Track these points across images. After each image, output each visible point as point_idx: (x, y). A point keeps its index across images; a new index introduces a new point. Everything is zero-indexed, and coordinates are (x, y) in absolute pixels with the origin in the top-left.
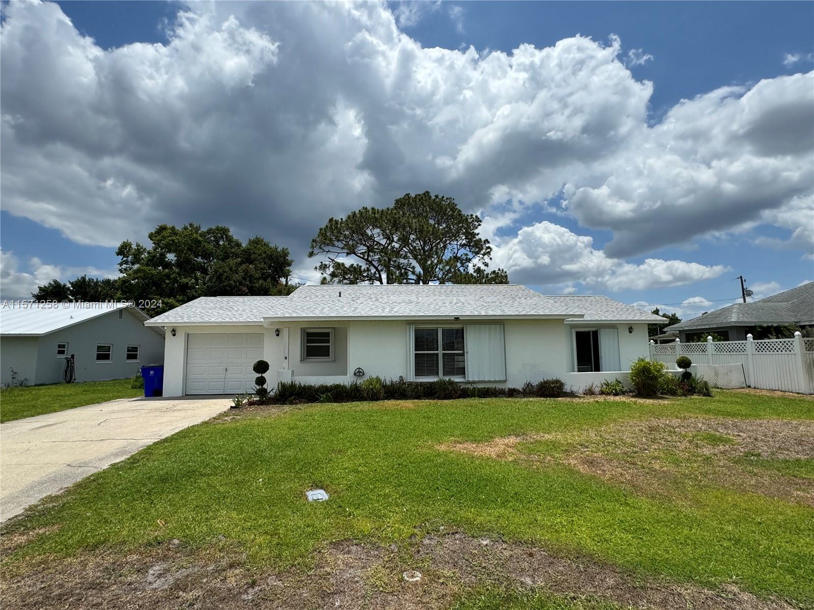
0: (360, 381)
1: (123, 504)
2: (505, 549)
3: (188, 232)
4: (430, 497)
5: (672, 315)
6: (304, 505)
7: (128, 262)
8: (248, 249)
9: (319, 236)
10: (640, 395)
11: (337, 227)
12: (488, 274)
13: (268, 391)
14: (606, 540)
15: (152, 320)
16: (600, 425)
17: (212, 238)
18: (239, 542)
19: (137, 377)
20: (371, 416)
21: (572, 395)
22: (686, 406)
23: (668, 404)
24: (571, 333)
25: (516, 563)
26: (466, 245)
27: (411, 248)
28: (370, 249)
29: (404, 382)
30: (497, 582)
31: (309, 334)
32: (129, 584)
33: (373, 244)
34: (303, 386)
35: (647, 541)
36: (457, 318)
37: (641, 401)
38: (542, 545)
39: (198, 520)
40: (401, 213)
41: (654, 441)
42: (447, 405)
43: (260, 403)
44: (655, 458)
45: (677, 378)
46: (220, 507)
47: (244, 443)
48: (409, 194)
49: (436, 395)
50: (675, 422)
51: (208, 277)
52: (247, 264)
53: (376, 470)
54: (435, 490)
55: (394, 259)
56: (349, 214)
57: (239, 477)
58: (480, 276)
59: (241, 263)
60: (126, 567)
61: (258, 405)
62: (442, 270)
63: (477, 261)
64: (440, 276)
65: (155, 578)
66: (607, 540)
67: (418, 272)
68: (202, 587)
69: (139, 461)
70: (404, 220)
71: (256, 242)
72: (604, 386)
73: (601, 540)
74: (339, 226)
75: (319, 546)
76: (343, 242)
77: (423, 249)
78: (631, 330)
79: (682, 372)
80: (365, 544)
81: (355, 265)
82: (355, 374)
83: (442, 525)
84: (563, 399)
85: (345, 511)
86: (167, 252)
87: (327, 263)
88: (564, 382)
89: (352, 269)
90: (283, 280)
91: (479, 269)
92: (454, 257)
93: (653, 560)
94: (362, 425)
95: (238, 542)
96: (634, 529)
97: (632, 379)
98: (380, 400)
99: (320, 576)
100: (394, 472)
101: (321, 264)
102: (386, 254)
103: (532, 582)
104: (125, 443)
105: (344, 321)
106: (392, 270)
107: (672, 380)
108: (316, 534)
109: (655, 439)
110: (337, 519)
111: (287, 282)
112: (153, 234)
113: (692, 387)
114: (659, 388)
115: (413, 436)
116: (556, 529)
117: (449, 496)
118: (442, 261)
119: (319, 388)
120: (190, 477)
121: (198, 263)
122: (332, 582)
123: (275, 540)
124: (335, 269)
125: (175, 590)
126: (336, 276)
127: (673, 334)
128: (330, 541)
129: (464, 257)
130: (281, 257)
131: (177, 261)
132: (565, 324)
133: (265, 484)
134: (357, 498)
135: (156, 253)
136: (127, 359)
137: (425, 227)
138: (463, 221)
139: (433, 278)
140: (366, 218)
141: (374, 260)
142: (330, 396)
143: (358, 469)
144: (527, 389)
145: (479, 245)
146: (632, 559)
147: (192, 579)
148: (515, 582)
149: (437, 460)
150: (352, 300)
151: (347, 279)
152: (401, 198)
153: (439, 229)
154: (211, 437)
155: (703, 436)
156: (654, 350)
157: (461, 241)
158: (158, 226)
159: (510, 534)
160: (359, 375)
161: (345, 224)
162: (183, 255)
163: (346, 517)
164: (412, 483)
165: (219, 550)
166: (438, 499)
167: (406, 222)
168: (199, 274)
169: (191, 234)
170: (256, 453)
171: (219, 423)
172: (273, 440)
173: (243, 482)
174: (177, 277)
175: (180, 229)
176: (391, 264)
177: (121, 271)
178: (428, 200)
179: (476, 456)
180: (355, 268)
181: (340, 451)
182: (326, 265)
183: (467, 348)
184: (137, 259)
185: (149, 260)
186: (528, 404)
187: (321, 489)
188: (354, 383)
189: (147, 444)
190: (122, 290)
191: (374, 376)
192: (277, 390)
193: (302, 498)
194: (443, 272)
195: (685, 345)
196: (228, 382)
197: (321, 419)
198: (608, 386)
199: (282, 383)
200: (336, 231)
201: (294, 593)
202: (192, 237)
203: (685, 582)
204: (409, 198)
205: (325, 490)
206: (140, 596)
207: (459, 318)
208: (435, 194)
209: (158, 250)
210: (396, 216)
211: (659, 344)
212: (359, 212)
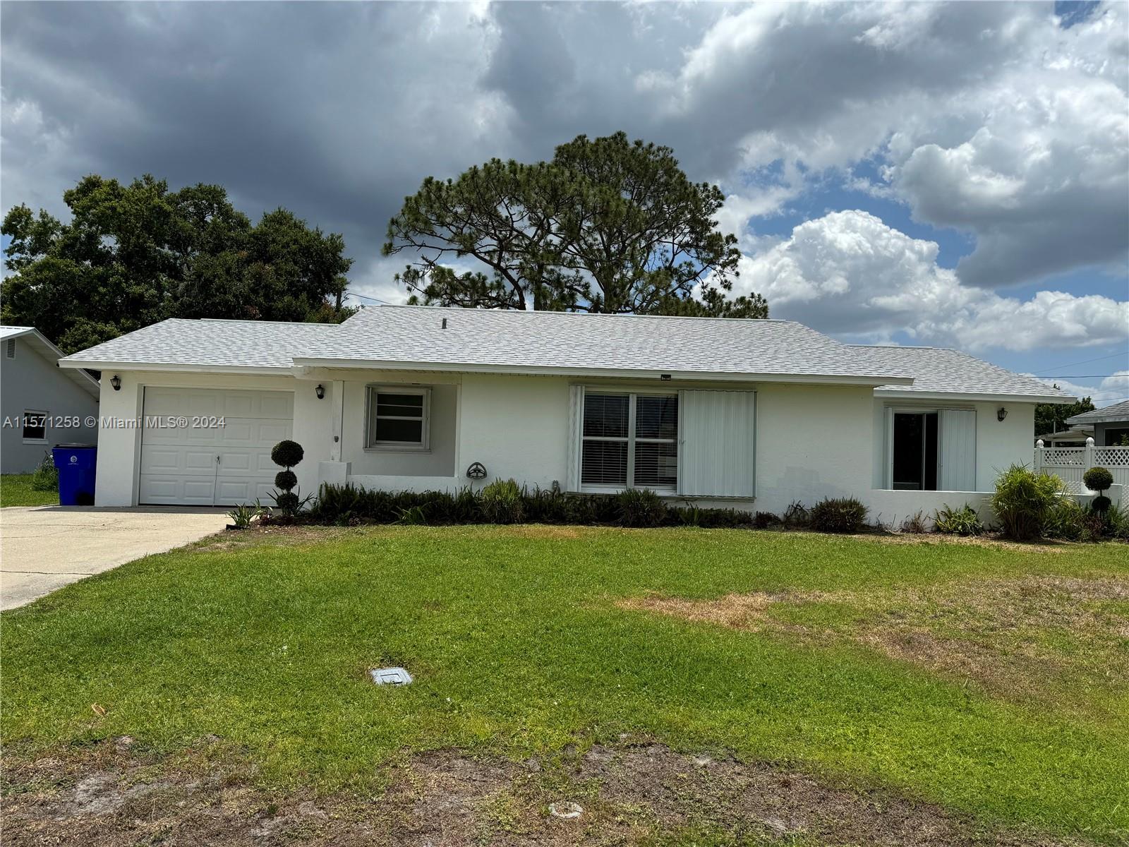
0: (478, 488)
1: (26, 677)
2: (739, 774)
3: (143, 193)
4: (603, 685)
5: (1084, 399)
6: (367, 691)
7: (24, 248)
8: (264, 234)
9: (403, 214)
10: (1009, 536)
11: (441, 196)
12: (730, 303)
13: (301, 500)
14: (926, 765)
15: (75, 357)
16: (930, 581)
17: (191, 209)
18: (246, 746)
19: (45, 470)
20: (496, 547)
21: (880, 530)
22: (1094, 557)
23: (1061, 553)
24: (885, 416)
25: (758, 797)
26: (691, 246)
27: (584, 247)
28: (504, 246)
29: (562, 492)
30: (721, 824)
31: (382, 398)
32: (42, 805)
33: (511, 235)
34: (367, 493)
35: (1001, 769)
36: (666, 376)
37: (1010, 546)
38: (808, 769)
39: (168, 708)
40: (567, 173)
41: (1027, 612)
42: (640, 537)
43: (285, 521)
44: (1029, 640)
45: (1083, 507)
46: (209, 687)
47: (252, 586)
48: (585, 136)
49: (620, 520)
50: (1071, 583)
51: (182, 286)
52: (260, 263)
53: (503, 637)
54: (612, 673)
55: (549, 267)
56: (464, 172)
57: (246, 641)
58: (714, 307)
59: (248, 261)
60: (35, 778)
61: (280, 525)
62: (641, 291)
63: (711, 279)
64: (637, 303)
65: (89, 797)
66: (928, 766)
67: (595, 294)
68: (177, 814)
69: (52, 608)
70: (571, 189)
71: (279, 220)
72: (943, 518)
73: (917, 765)
74: (444, 194)
75: (395, 756)
76: (451, 227)
77: (607, 249)
78: (1001, 415)
79: (1093, 496)
80: (479, 756)
81: (474, 275)
82: (469, 474)
83: (625, 731)
84: (861, 536)
85: (443, 701)
86: (102, 233)
87: (418, 268)
88: (865, 506)
89: (467, 283)
90: (331, 299)
91: (713, 292)
92: (666, 267)
93: (1010, 800)
94: (480, 562)
95: (244, 746)
96: (979, 750)
97: (997, 505)
98: (514, 523)
99: (395, 804)
100: (537, 641)
101: (407, 270)
102: (534, 255)
103: (787, 826)
104: (25, 578)
105: (450, 372)
106: (546, 288)
107: (1074, 511)
108: (389, 737)
109: (1031, 608)
110: (429, 714)
111: (339, 303)
112: (73, 194)
113: (1109, 526)
114: (1046, 526)
115: (575, 583)
116: (836, 745)
117: (638, 683)
118: (642, 272)
119: (400, 498)
120: (151, 638)
121: (162, 256)
122: (417, 814)
123: (312, 744)
124: (435, 281)
125: (127, 817)
126: (437, 295)
127: (1083, 431)
128: (415, 750)
129: (685, 269)
130: (328, 252)
131: (122, 251)
132: (876, 398)
133: (294, 653)
134: (467, 682)
135: (80, 233)
136: (25, 436)
137: (613, 204)
138: (688, 195)
139: (623, 306)
140: (498, 181)
141: (510, 268)
142: (420, 514)
143: (469, 634)
144: (794, 516)
145: (716, 245)
146: (972, 796)
147: (158, 800)
148: (754, 825)
149: (618, 624)
150: (467, 336)
151: (458, 301)
152: (568, 144)
153: (639, 211)
154: (189, 574)
155: (1121, 607)
156: (1043, 458)
157: (680, 238)
158: (83, 178)
159: (750, 750)
160: (477, 476)
161: (457, 192)
162: (133, 240)
163: (446, 712)
164: (571, 661)
165: (207, 756)
166: (618, 688)
167: (576, 193)
168: (164, 279)
169: (150, 197)
170: (276, 602)
171: (205, 552)
172: (309, 583)
173: (251, 650)
174: (121, 282)
175: (127, 187)
176: (544, 278)
177: (10, 265)
178: (621, 151)
179: (692, 621)
180: (473, 281)
181: (437, 604)
182: (417, 273)
183: (682, 433)
184: (41, 244)
185: (66, 247)
186: (793, 541)
187: (399, 666)
188: (467, 492)
189: (68, 582)
190: (13, 304)
191: (506, 480)
192: (318, 500)
193: (364, 680)
194: (644, 296)
195: (1104, 451)
196: (222, 482)
197: (402, 550)
198: (950, 518)
199: (329, 486)
200: (438, 204)
201: (346, 829)
202: (152, 203)
203: (1065, 835)
204: (584, 145)
205: (406, 668)
206: (62, 824)
207: (670, 376)
208: (636, 140)
209: (82, 227)
210: (557, 181)
211: (1053, 448)
212: (483, 168)
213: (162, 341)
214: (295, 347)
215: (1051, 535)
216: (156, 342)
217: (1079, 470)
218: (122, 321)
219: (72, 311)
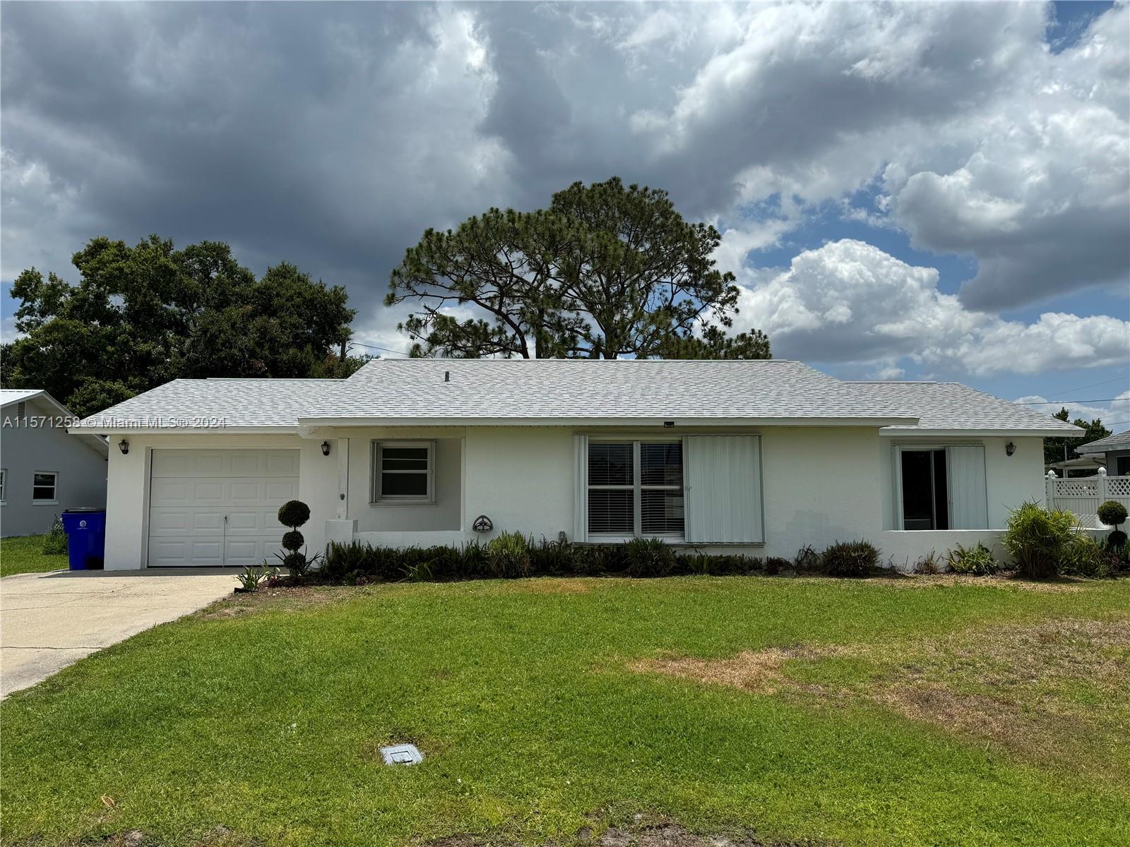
0: (484, 542)
1: (36, 766)
3: (150, 253)
4: (616, 760)
5: (1093, 422)
6: (378, 771)
7: (34, 310)
8: (267, 288)
9: (405, 265)
10: (1025, 574)
11: (441, 246)
12: (731, 340)
13: (308, 560)
15: (84, 422)
16: (946, 629)
17: (196, 266)
18: (255, 838)
19: (55, 533)
20: (504, 606)
21: (892, 573)
22: (1114, 596)
23: (1079, 592)
24: (893, 454)
26: (689, 284)
27: (584, 289)
28: (505, 292)
29: (569, 543)
31: (387, 453)
33: (511, 281)
34: (374, 550)
36: (669, 424)
37: (1026, 586)
39: (177, 798)
40: (565, 220)
41: (1048, 661)
42: (649, 588)
43: (293, 582)
44: (1050, 693)
45: (1099, 543)
46: (217, 773)
47: (260, 657)
48: (581, 183)
49: (629, 570)
50: (1091, 626)
51: (188, 342)
52: (265, 317)
53: (513, 708)
54: (626, 746)
55: (550, 311)
56: (464, 222)
57: (254, 720)
58: (715, 344)
59: (253, 315)
61: (288, 586)
62: (642, 332)
63: (710, 316)
64: (638, 344)
67: (596, 337)
69: (61, 688)
70: (569, 235)
71: (283, 274)
72: (956, 558)
73: (941, 842)
74: (444, 244)
76: (452, 276)
77: (606, 291)
78: (1010, 450)
79: (1109, 531)
80: (492, 843)
81: (475, 321)
82: (475, 528)
83: (640, 811)
84: (875, 580)
85: (454, 783)
86: (110, 292)
87: (421, 317)
88: (876, 549)
89: (469, 330)
90: (336, 349)
91: (713, 330)
92: (665, 307)
94: (488, 623)
96: (1004, 823)
97: (1011, 544)
98: (521, 576)
100: (548, 712)
101: (410, 319)
102: (535, 300)
104: (34, 655)
105: (454, 426)
106: (547, 332)
107: (1090, 546)
108: (400, 824)
109: (1051, 657)
110: (440, 797)
111: (343, 353)
112: (81, 256)
113: (1127, 561)
114: (1062, 562)
115: (585, 644)
116: (856, 822)
117: (652, 758)
118: (642, 314)
119: (407, 554)
120: (160, 720)
121: (168, 314)
123: (323, 835)
124: (438, 329)
126: (440, 343)
127: (1094, 458)
128: (426, 837)
129: (685, 308)
130: (332, 304)
131: (129, 310)
132: (881, 437)
133: (303, 732)
134: (478, 760)
135: (88, 294)
136: (35, 497)
137: (611, 248)
138: (685, 237)
139: (624, 347)
140: (497, 230)
141: (511, 313)
142: (427, 571)
143: (479, 706)
144: (805, 561)
145: (714, 283)
149: (629, 690)
150: (470, 388)
151: (460, 347)
152: (565, 191)
153: (637, 253)
154: (198, 645)
156: (1055, 488)
157: (679, 277)
158: (91, 240)
159: (768, 830)
160: (483, 529)
161: (457, 242)
162: (140, 299)
163: (457, 795)
164: (583, 734)
166: (632, 763)
167: (574, 239)
168: (170, 335)
169: (156, 257)
170: (284, 674)
171: (213, 620)
172: (318, 652)
173: (260, 729)
174: (128, 341)
175: (133, 248)
176: (545, 321)
177: (20, 328)
178: (617, 195)
179: (705, 684)
180: (475, 327)
181: (445, 673)
182: (419, 321)
183: (687, 480)
184: (50, 305)
185: (75, 308)
186: (805, 589)
187: (409, 743)
188: (474, 546)
189: (77, 657)
190: (23, 366)
191: (512, 532)
192: (325, 560)
193: (374, 760)
194: (644, 336)
195: (1117, 481)
196: (231, 542)
197: (409, 613)
198: (963, 558)
199: (336, 544)
200: (438, 254)
202: (158, 262)
204: (580, 191)
205: (416, 744)
207: (673, 423)
208: (631, 184)
209: (91, 288)
210: (555, 227)
211: (1065, 479)
212: (482, 218)
213: (168, 403)
214: (301, 404)
215: (1068, 573)
216: (163, 404)
217: (1093, 500)
218: (130, 378)
219: (81, 371)
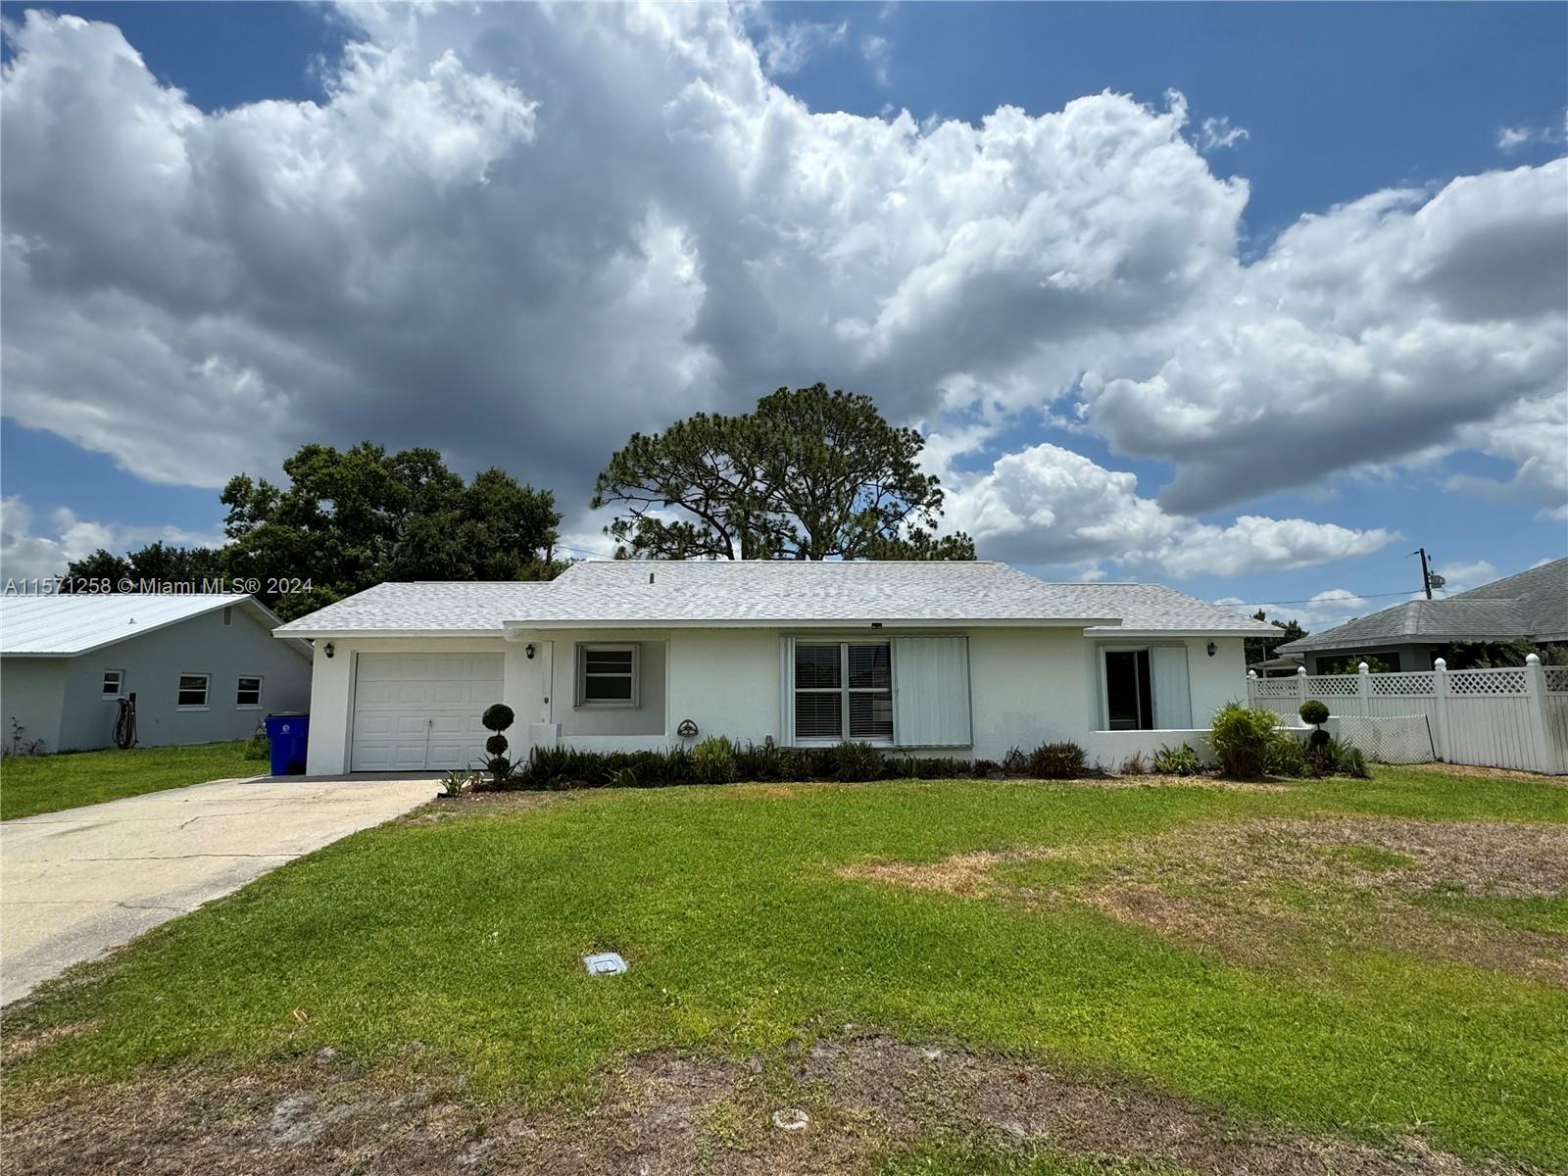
0: (689, 747)
1: (226, 979)
2: (972, 1068)
3: (361, 459)
4: (825, 968)
5: (1291, 623)
6: (580, 982)
7: (244, 515)
8: (476, 493)
9: (611, 469)
10: (1230, 774)
11: (647, 450)
12: (937, 542)
13: (512, 764)
14: (1168, 1051)
15: (289, 627)
16: (1154, 829)
17: (406, 472)
18: (453, 1053)
19: (258, 738)
20: (710, 812)
21: (1099, 774)
22: (1319, 795)
23: (1285, 792)
24: (1097, 656)
25: (994, 1096)
26: (895, 487)
27: (789, 491)
28: (710, 494)
29: (776, 747)
30: (957, 1131)
31: (591, 656)
32: (236, 1134)
33: (716, 484)
34: (578, 754)
35: (1247, 1052)
36: (877, 625)
37: (1232, 786)
38: (1044, 1059)
39: (373, 1011)
40: (770, 424)
41: (1258, 861)
43: (496, 788)
44: (1261, 894)
45: (1302, 742)
46: (416, 985)
47: (463, 863)
48: (786, 388)
49: (837, 775)
50: (1299, 826)
51: (396, 546)
52: (472, 522)
53: (720, 916)
54: (835, 953)
55: (756, 513)
56: (670, 426)
57: (454, 929)
58: (921, 546)
59: (462, 520)
60: (230, 1101)
61: (491, 791)
62: (848, 534)
63: (915, 518)
64: (845, 546)
65: (286, 1122)
66: (1170, 1051)
67: (802, 538)
68: (379, 1140)
69: (258, 897)
70: (775, 438)
71: (492, 479)
72: (1162, 758)
73: (1158, 1051)
74: (650, 448)
75: (609, 1060)
76: (658, 479)
77: (812, 493)
78: (1211, 650)
79: (1311, 730)
80: (698, 1057)
81: (681, 524)
82: (680, 732)
83: (850, 1021)
84: (1082, 781)
85: (659, 992)
86: (319, 498)
87: (627, 520)
88: (1083, 749)
89: (674, 532)
90: (542, 553)
91: (919, 532)
92: (871, 509)
93: (1261, 1090)
94: (694, 829)
95: (451, 1053)
96: (1222, 1029)
97: (1215, 743)
99: (610, 1118)
100: (756, 919)
101: (615, 522)
102: (740, 502)
103: (1026, 1131)
104: (231, 862)
105: (659, 629)
106: (752, 534)
107: (1293, 746)
108: (603, 1037)
109: (1260, 858)
110: (645, 1008)
111: (549, 556)
112: (292, 463)
113: (1331, 760)
114: (1266, 762)
115: (792, 850)
116: (1071, 1029)
117: (861, 965)
118: (848, 516)
119: (610, 759)
120: (358, 929)
121: (378, 519)
122: (633, 1130)
123: (523, 1049)
124: (643, 531)
125: (326, 1146)
126: (645, 545)
127: (1294, 658)
128: (630, 1051)
129: (890, 510)
130: (539, 508)
131: (339, 515)
132: (1086, 638)
133: (505, 940)
134: (684, 969)
135: (298, 500)
136: (239, 703)
137: (817, 451)
138: (889, 440)
139: (830, 549)
140: (703, 434)
141: (717, 515)
142: (631, 776)
143: (684, 913)
144: (1013, 763)
145: (919, 486)
146: (1220, 1087)
147: (360, 1123)
148: (991, 1130)
149: (838, 896)
150: (675, 591)
151: (665, 550)
152: (770, 396)
153: (842, 456)
154: (399, 851)
155: (1353, 853)
156: (1256, 688)
157: (884, 480)
158: (302, 446)
159: (982, 1039)
160: (688, 734)
161: (663, 446)
162: (349, 504)
163: (662, 1006)
164: (791, 941)
165: (412, 1067)
166: (842, 971)
167: (779, 442)
168: (379, 539)
169: (366, 462)
170: (486, 881)
171: (415, 826)
172: (521, 858)
173: (461, 939)
174: (336, 546)
175: (344, 454)
176: (750, 523)
177: (229, 533)
178: (822, 400)
179: (915, 888)
180: (680, 529)
181: (650, 879)
182: (625, 524)
183: (896, 682)
184: (260, 511)
185: (285, 513)
186: (1014, 791)
187: (613, 951)
188: (679, 750)
189: (275, 865)
191: (717, 738)
192: (529, 764)
193: (577, 969)
194: (851, 538)
195: (1317, 680)
196: (435, 746)
197: (613, 818)
198: (1169, 758)
199: (540, 749)
200: (645, 458)
201: (559, 1152)
202: (368, 468)
203: (1323, 1131)
204: (785, 396)
205: (620, 953)
206: (256, 1157)
207: (881, 624)
208: (836, 389)
209: (301, 494)
210: (761, 431)
211: (1265, 679)
212: (688, 422)
213: (375, 607)
214: (506, 607)
215: (1272, 772)
216: (368, 607)
218: (337, 583)
